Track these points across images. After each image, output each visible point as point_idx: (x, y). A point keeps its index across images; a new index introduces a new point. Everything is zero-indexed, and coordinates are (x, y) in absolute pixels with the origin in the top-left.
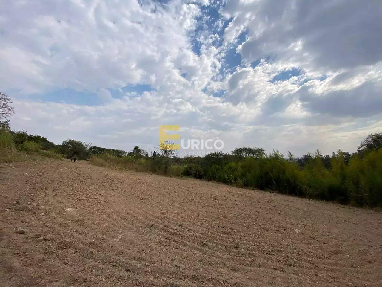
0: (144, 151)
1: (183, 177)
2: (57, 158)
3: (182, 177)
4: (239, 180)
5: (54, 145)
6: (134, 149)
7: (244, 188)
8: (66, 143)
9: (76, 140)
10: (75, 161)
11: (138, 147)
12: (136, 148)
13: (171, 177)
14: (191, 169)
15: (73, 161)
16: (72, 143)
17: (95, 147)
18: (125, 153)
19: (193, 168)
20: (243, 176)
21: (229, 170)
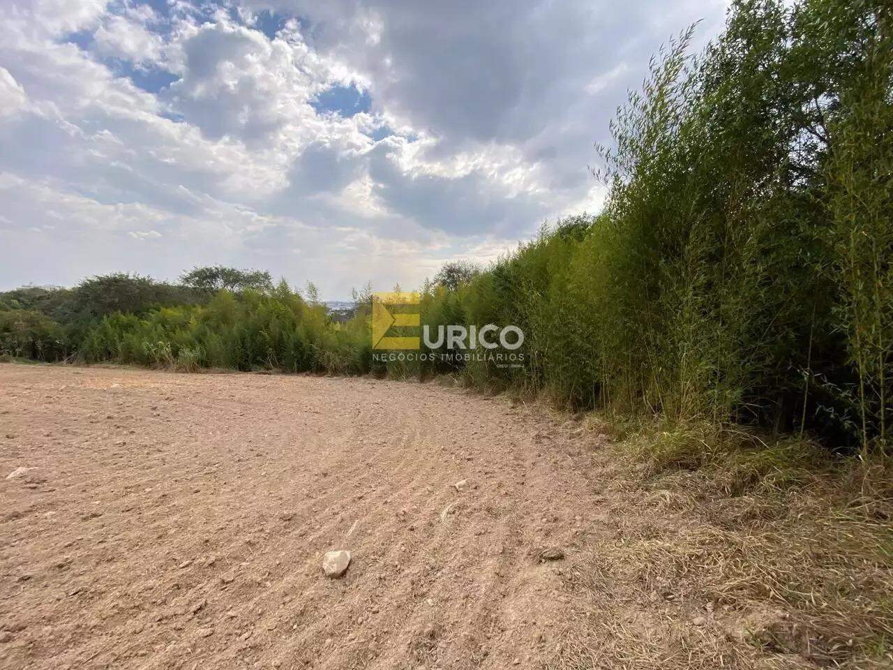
4: (185, 353)
21: (159, 326)
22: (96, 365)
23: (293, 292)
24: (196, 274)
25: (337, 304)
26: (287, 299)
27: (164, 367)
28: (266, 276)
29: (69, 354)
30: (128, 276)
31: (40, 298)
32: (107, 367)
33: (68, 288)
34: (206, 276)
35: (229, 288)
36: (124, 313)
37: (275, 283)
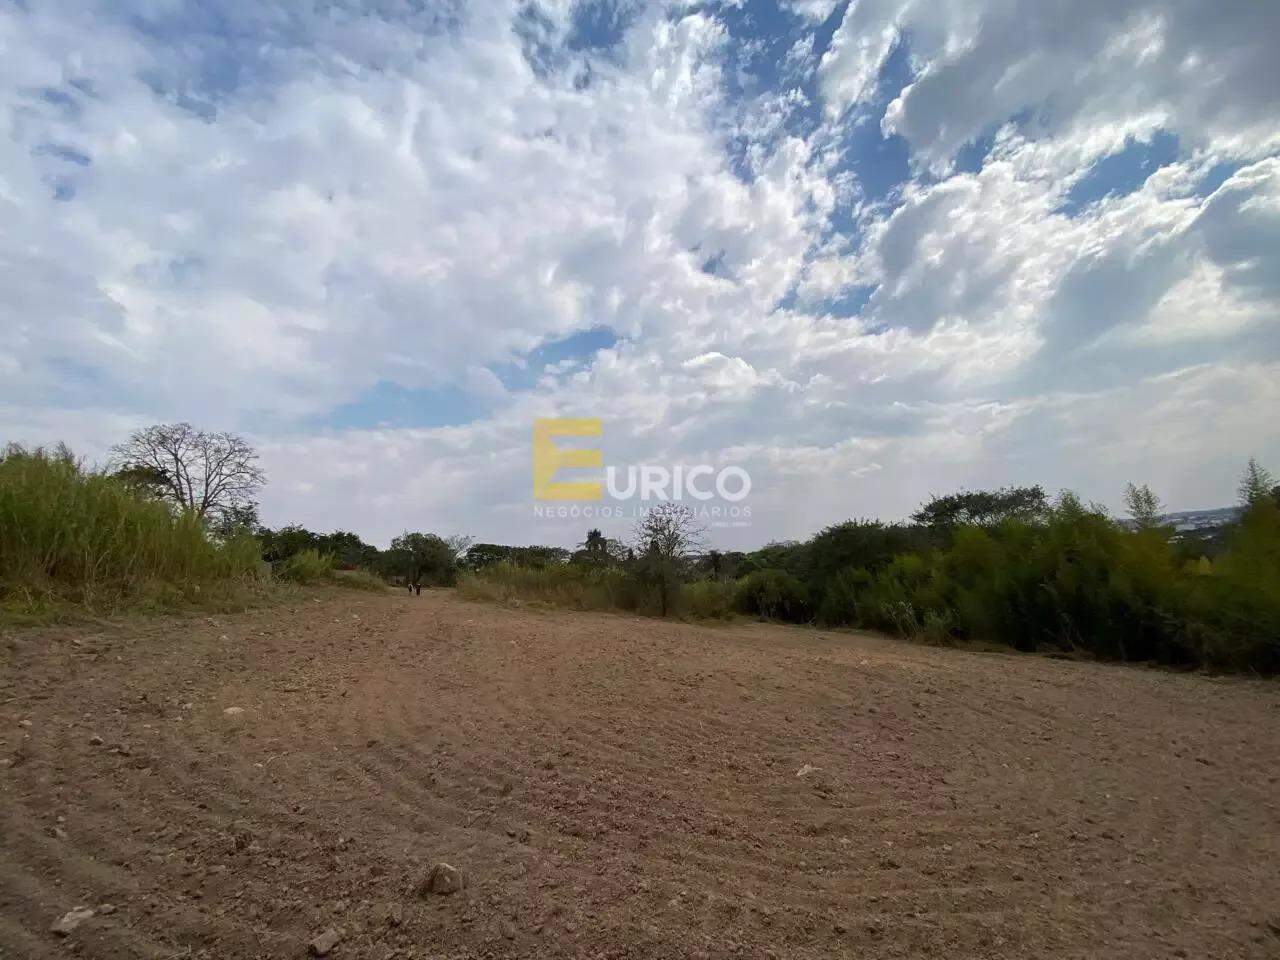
0: (616, 544)
1: (739, 618)
2: (375, 588)
3: (730, 619)
4: (932, 618)
5: (377, 553)
6: (587, 540)
7: (954, 647)
8: (398, 545)
9: (425, 531)
10: (418, 593)
11: (600, 534)
12: (594, 536)
13: (682, 620)
14: (762, 589)
15: (414, 591)
16: (414, 539)
17: (482, 545)
18: (565, 553)
19: (771, 585)
20: (949, 599)
21: (896, 582)
22: (837, 629)
23: (1088, 508)
24: (930, 508)
25: (1185, 518)
26: (1079, 524)
27: (908, 636)
28: (1036, 494)
29: (813, 616)
30: (855, 524)
31: (782, 555)
32: (849, 632)
33: (802, 542)
34: (944, 509)
35: (978, 519)
36: (856, 567)
37: (1052, 500)
